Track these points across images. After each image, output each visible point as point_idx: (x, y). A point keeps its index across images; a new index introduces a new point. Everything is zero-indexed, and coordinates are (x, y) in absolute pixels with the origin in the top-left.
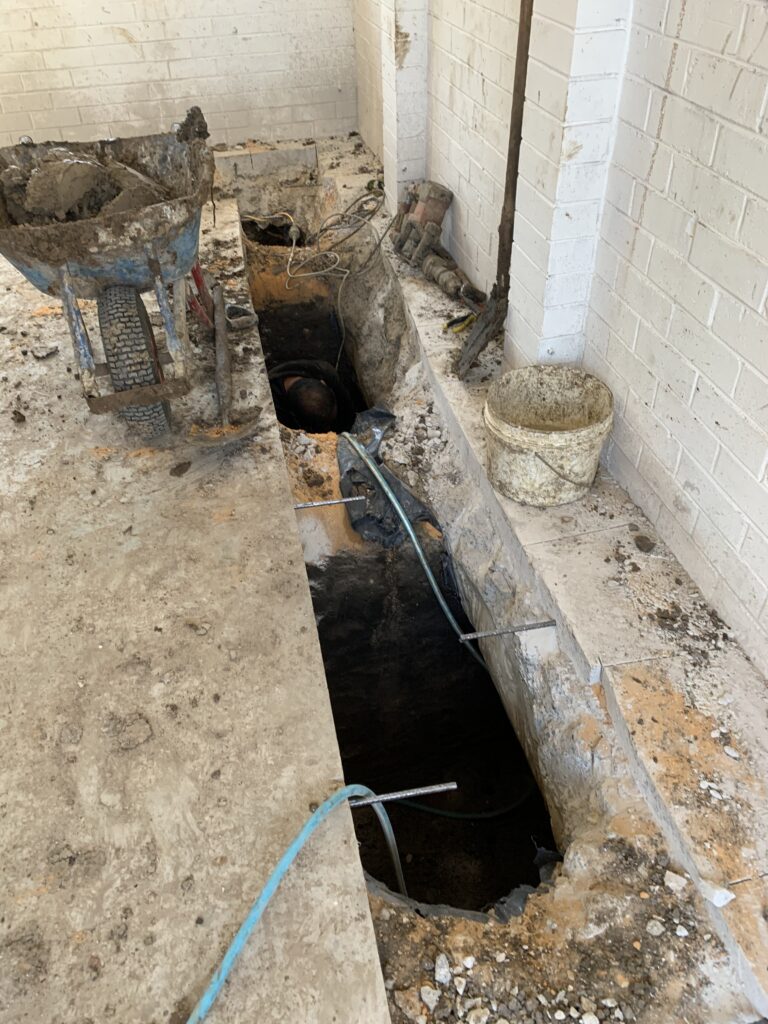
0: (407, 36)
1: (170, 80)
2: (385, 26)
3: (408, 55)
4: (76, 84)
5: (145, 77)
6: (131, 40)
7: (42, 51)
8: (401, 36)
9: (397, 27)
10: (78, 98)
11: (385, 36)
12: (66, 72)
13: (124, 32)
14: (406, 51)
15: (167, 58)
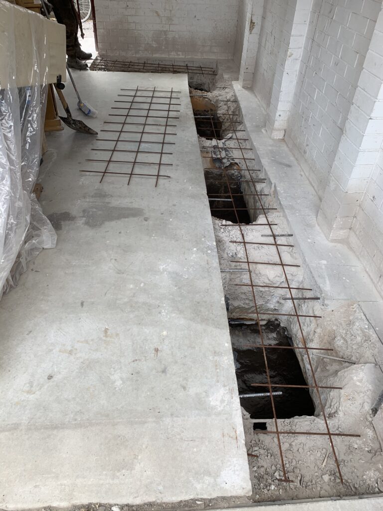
0: (254, 23)
1: (169, 31)
2: (247, 20)
3: (254, 30)
4: (137, 29)
5: (161, 29)
6: (158, 15)
7: (127, 16)
8: (252, 24)
9: (251, 20)
10: (136, 34)
11: (247, 23)
12: (134, 24)
13: (157, 12)
14: (253, 28)
15: (170, 23)
